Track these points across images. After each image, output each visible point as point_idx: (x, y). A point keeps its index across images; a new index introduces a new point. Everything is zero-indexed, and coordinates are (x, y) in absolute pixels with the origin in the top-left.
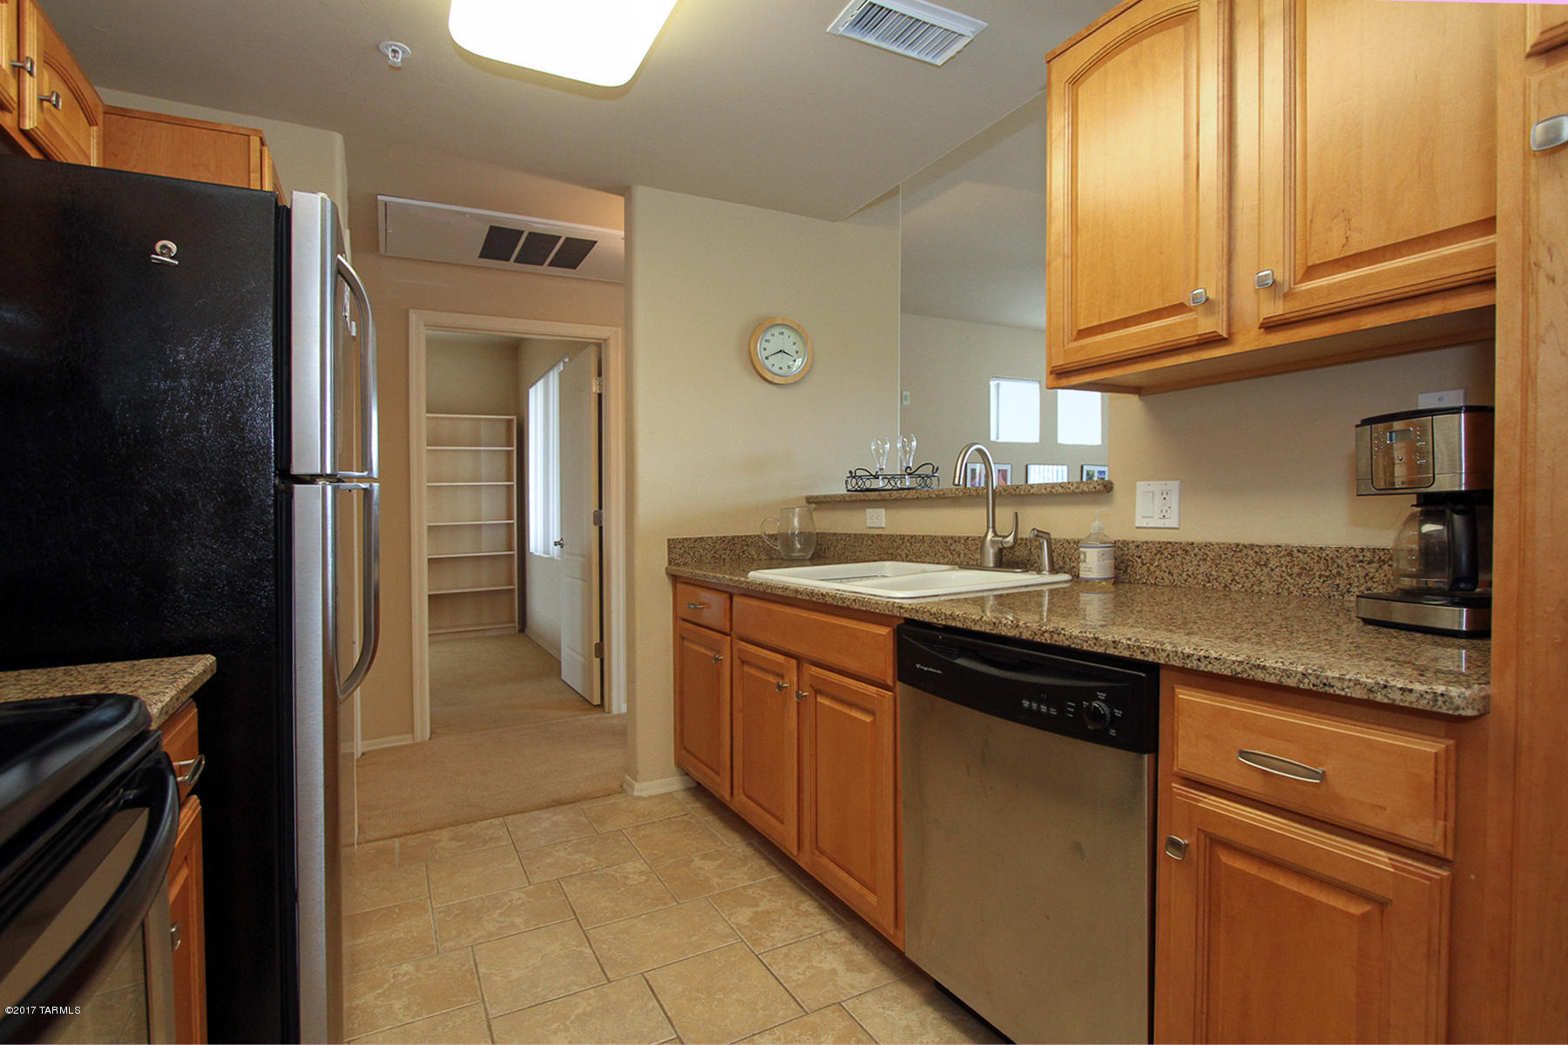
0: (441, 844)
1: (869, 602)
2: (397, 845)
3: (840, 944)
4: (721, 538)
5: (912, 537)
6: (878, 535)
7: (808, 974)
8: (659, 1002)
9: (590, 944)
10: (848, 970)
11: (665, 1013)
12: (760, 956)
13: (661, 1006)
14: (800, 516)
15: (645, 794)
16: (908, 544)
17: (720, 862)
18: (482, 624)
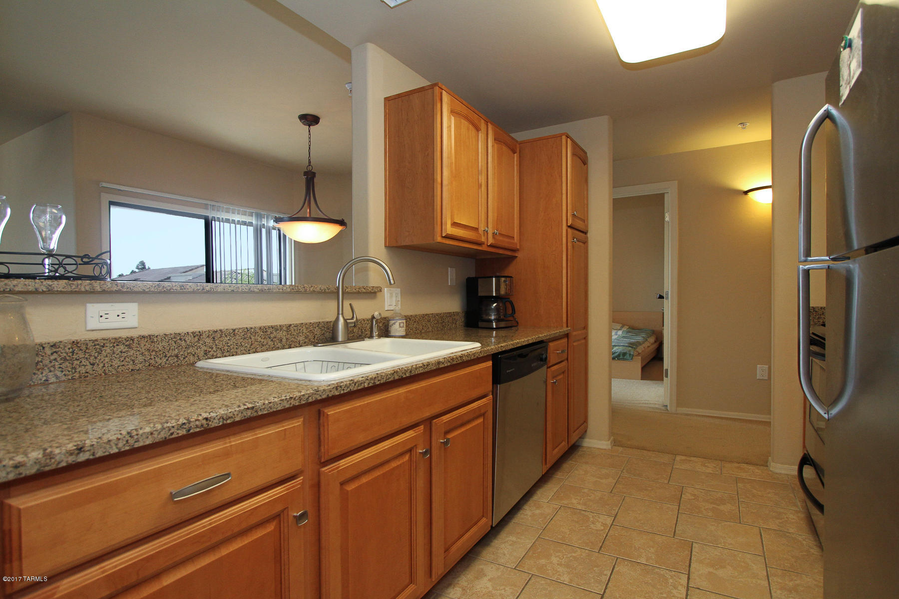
1: (453, 359)
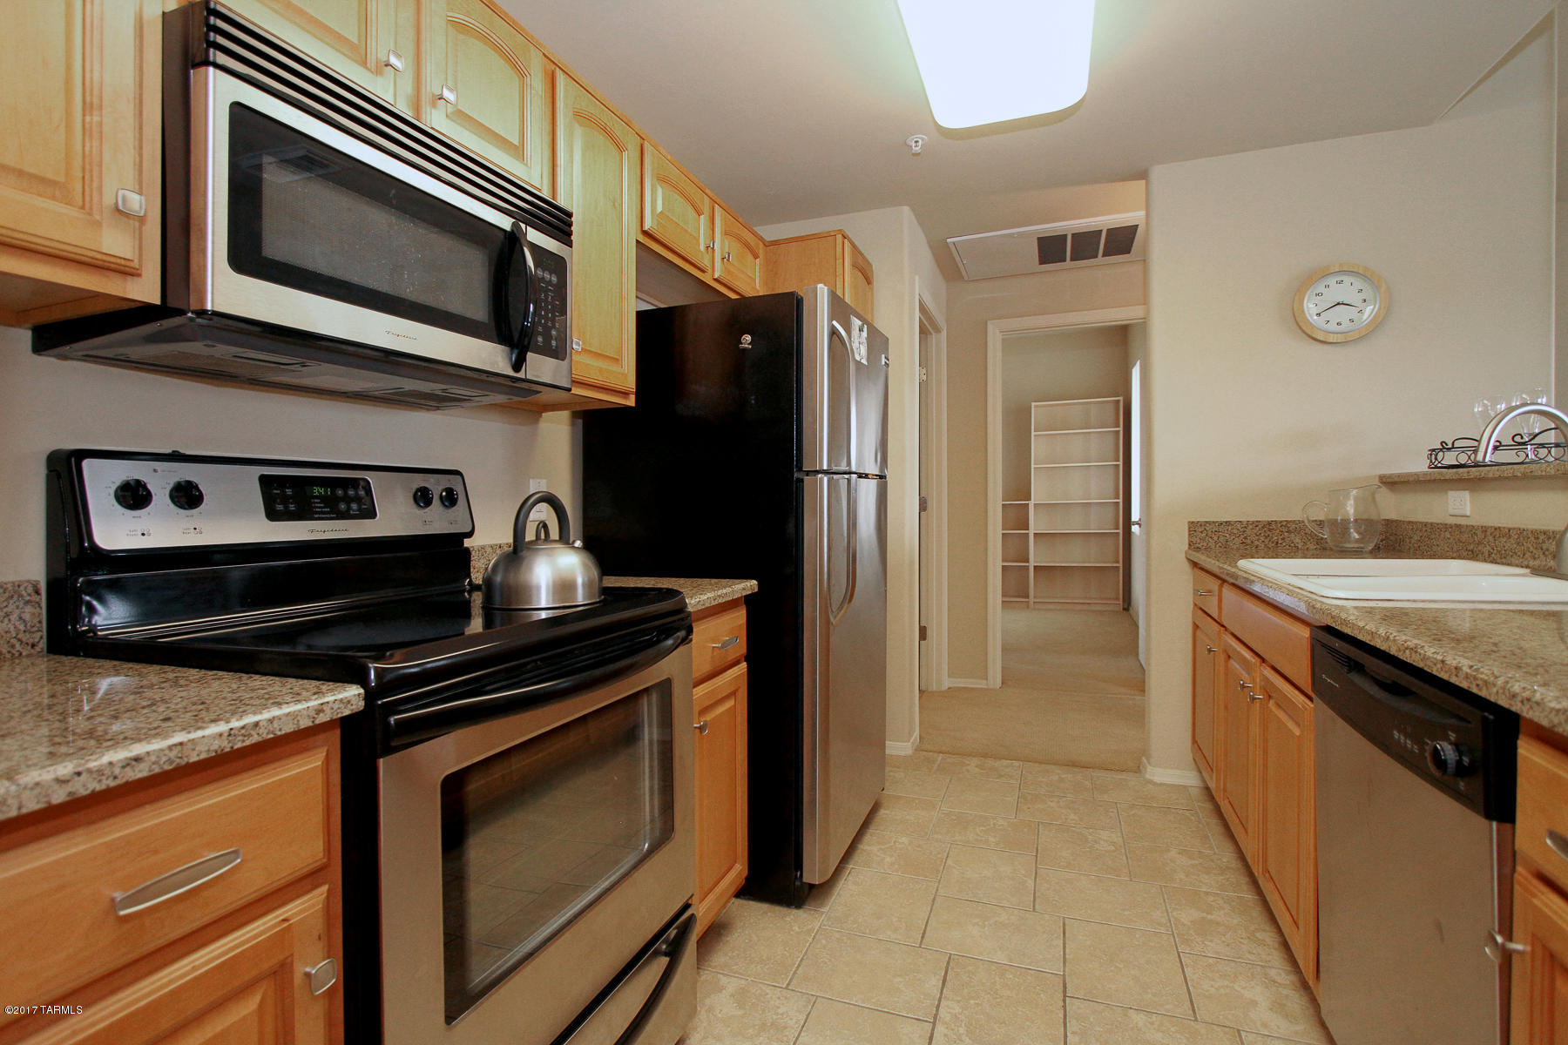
0: (969, 768)
2: (940, 758)
3: (1280, 984)
4: (1253, 522)
5: (1496, 529)
6: (1457, 526)
7: (1222, 991)
8: (1064, 944)
9: (1035, 878)
10: (1271, 1009)
11: (1064, 954)
12: (1181, 954)
13: (1064, 948)
14: (1356, 499)
15: (1157, 779)
16: (1491, 539)
17: (1197, 862)
18: (1090, 598)
